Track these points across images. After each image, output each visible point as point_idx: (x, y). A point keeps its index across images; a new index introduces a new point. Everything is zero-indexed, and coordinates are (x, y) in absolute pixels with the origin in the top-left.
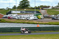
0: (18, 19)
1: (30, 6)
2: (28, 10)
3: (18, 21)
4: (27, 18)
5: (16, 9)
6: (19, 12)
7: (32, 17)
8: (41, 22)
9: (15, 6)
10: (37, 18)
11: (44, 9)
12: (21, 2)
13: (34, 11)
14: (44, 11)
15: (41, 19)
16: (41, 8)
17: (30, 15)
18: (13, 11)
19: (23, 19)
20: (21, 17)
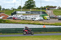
0: (23, 20)
1: (35, 6)
2: (33, 10)
3: (23, 22)
4: (33, 18)
5: (21, 10)
6: (24, 13)
7: (38, 18)
8: (47, 23)
9: (20, 6)
10: (43, 19)
11: (50, 9)
12: (27, 2)
13: (40, 12)
14: (50, 11)
15: (47, 19)
16: (47, 9)
17: (36, 16)
18: (18, 12)
19: (28, 20)
20: (26, 18)
